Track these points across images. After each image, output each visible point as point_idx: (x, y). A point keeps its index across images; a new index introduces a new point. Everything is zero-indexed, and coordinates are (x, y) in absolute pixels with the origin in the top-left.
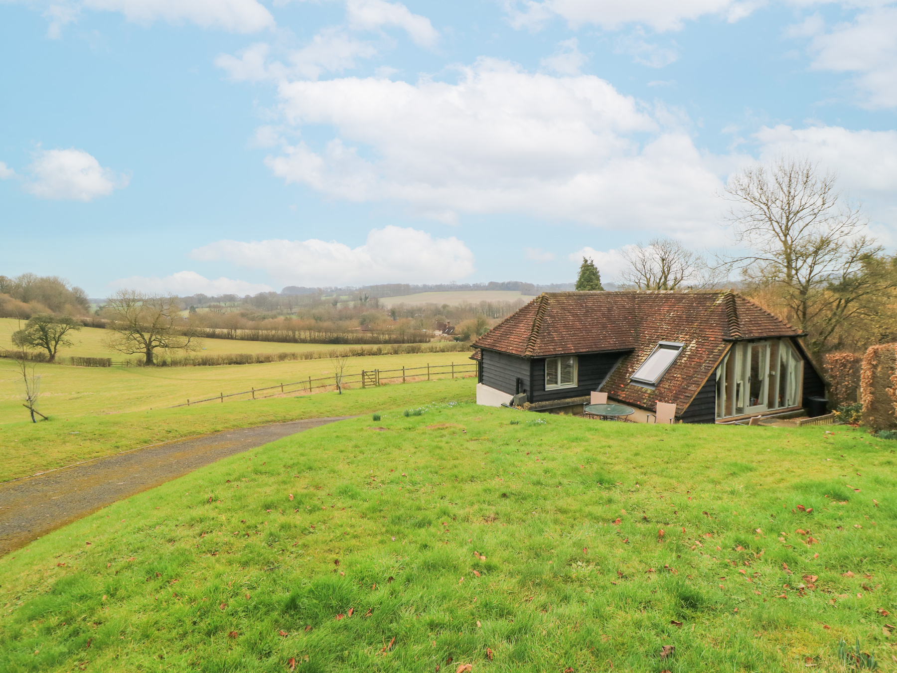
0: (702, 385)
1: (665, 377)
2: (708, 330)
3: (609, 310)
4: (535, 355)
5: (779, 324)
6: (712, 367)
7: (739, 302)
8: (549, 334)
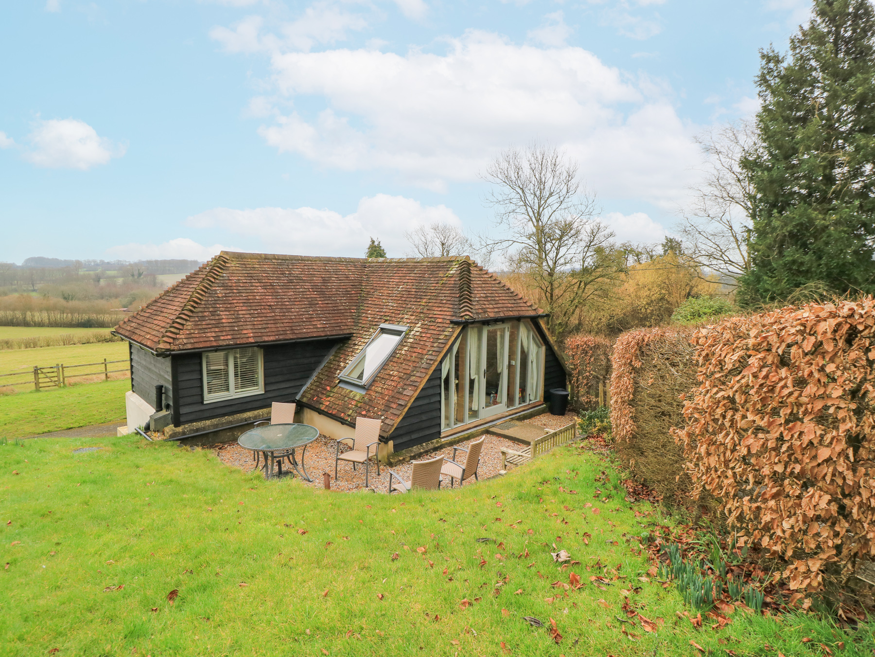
0: (421, 386)
1: (379, 375)
2: (436, 309)
3: (325, 281)
4: (176, 348)
5: (519, 301)
6: (435, 361)
7: (475, 272)
8: (213, 313)
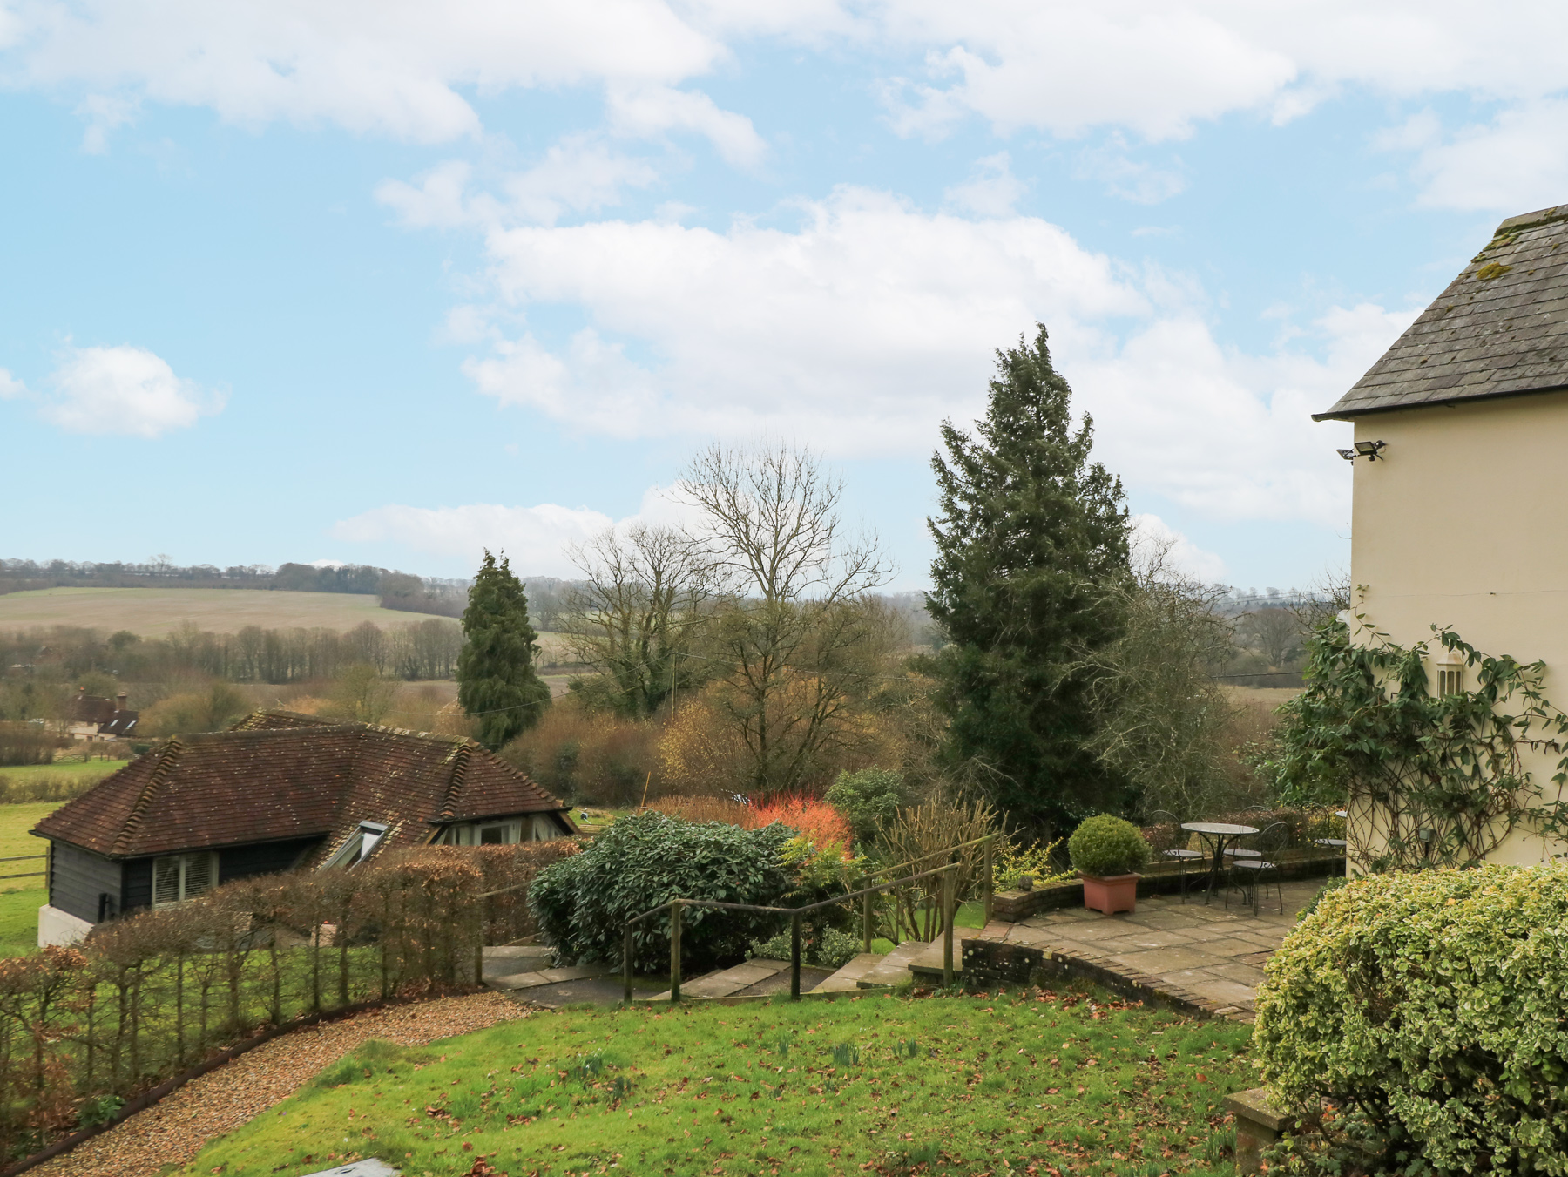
3: (301, 763)
4: (129, 853)
5: (529, 793)
7: (476, 759)
8: (166, 813)
